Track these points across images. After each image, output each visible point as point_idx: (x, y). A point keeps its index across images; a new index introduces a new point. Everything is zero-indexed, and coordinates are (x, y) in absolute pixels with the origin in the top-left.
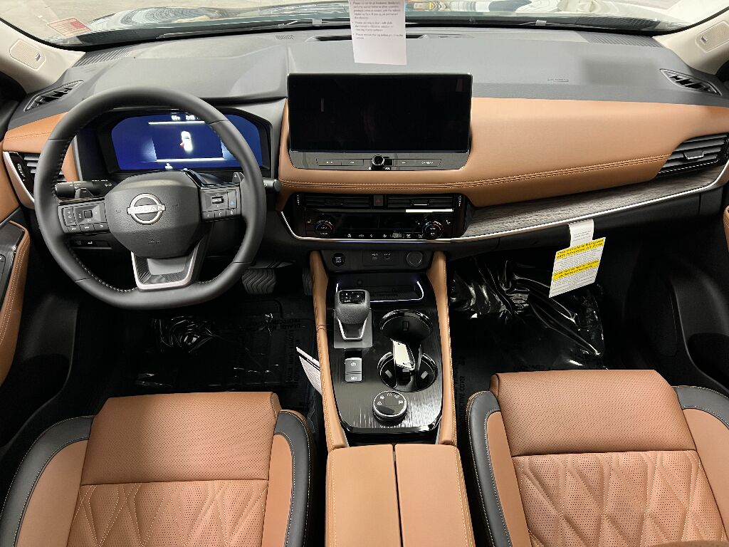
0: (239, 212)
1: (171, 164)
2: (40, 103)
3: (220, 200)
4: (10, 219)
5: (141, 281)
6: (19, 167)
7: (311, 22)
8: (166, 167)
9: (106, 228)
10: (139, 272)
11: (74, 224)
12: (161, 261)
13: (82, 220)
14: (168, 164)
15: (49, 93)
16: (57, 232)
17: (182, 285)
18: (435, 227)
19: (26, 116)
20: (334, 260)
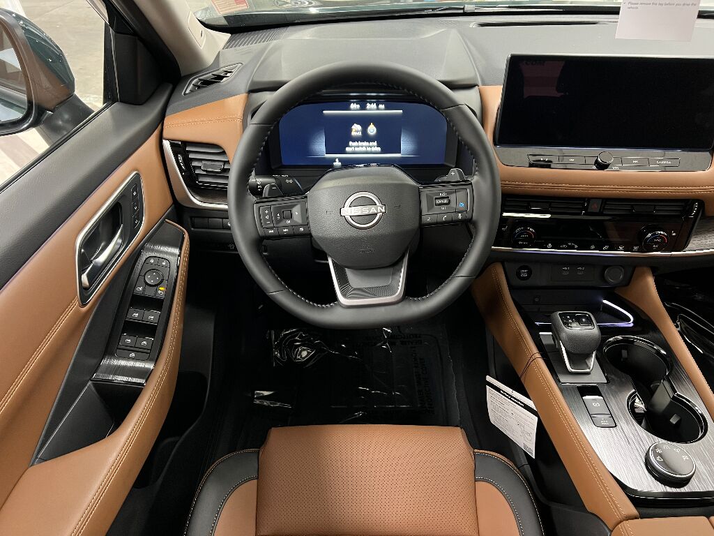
0: (468, 216)
1: (340, 160)
2: (199, 87)
3: (446, 201)
4: (166, 218)
5: (344, 295)
6: (180, 158)
7: (463, 9)
8: (334, 164)
9: (308, 232)
10: (340, 284)
11: (272, 225)
12: (362, 271)
13: (280, 221)
14: (337, 160)
15: (208, 76)
16: (253, 235)
17: (393, 300)
18: (661, 238)
19: (186, 100)
20: (518, 274)
